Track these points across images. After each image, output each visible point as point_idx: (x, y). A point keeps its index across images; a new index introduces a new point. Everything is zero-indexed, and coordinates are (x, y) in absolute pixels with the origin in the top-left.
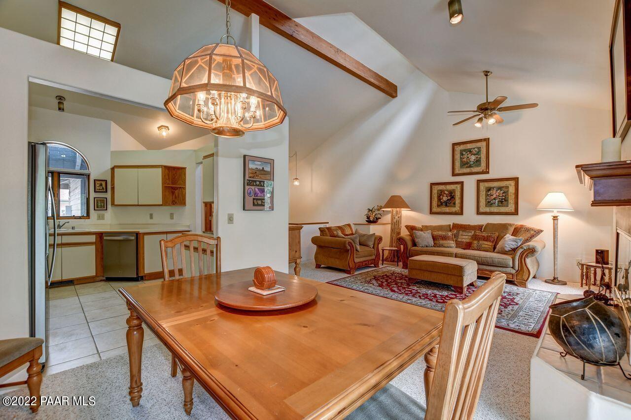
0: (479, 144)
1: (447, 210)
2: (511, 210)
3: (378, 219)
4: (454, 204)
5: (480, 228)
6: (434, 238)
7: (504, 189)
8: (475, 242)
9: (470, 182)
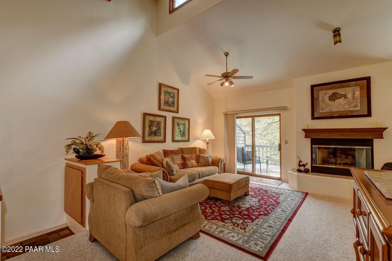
0: (174, 91)
1: (155, 139)
2: (187, 139)
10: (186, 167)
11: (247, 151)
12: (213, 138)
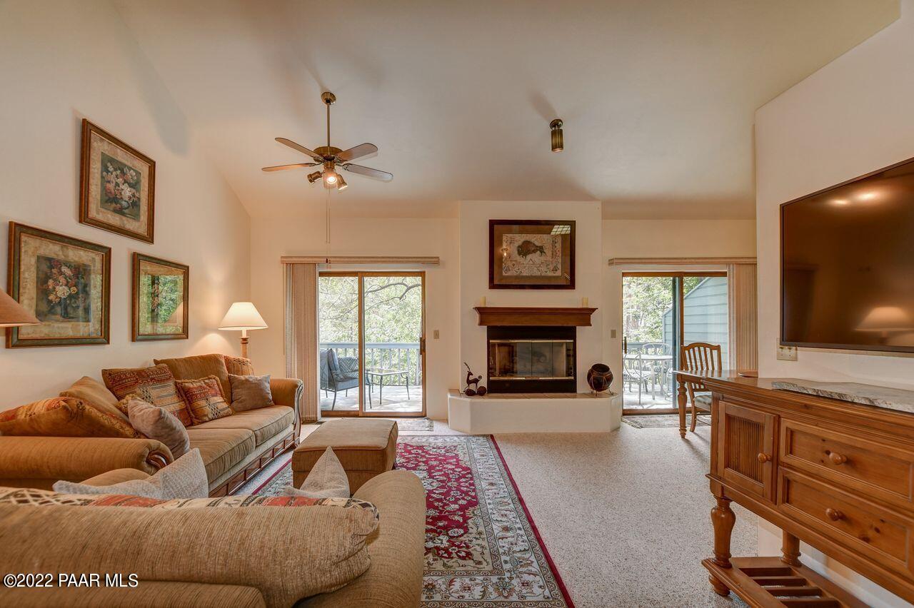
0: (137, 164)
1: (67, 329)
4: (87, 310)
10: (195, 421)
11: (339, 359)
12: (264, 325)
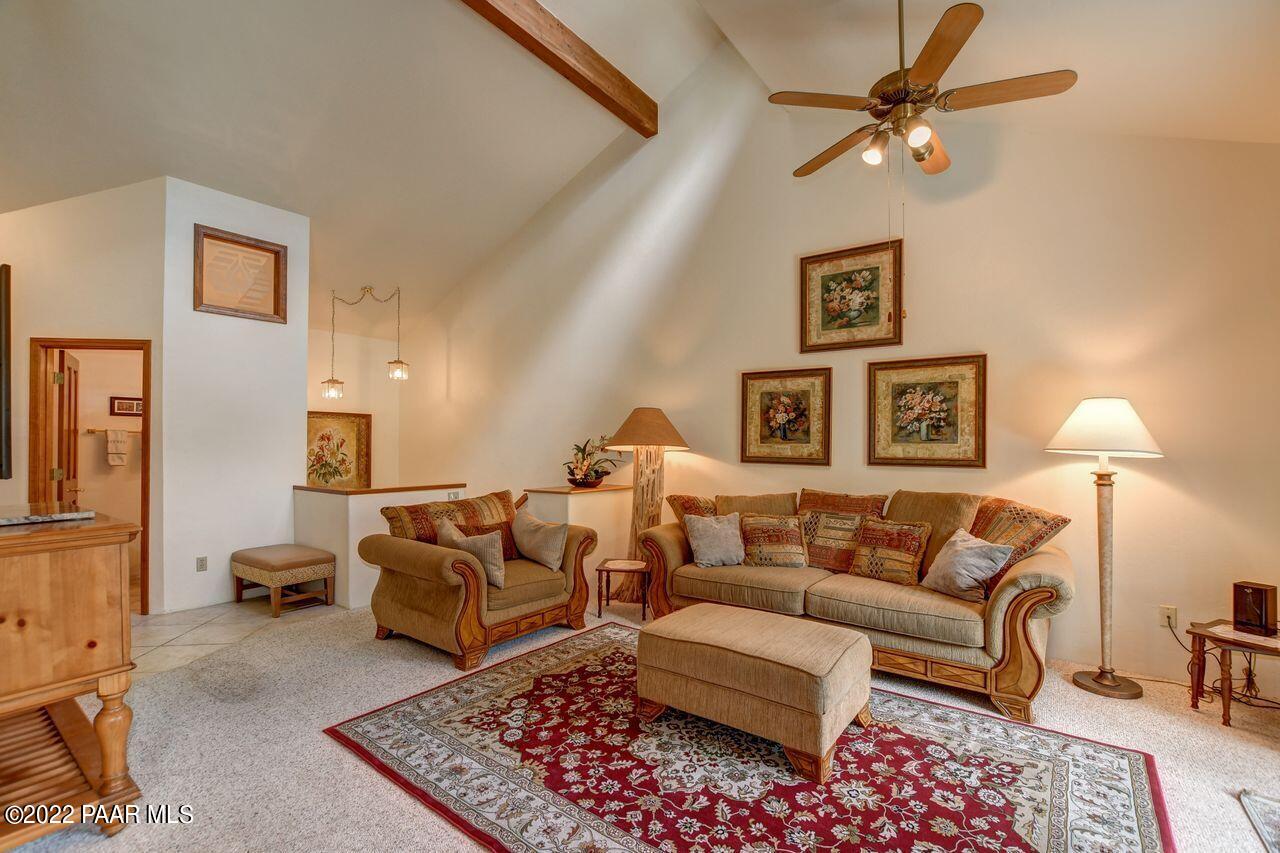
0: (872, 260)
1: (787, 450)
2: (965, 451)
3: (601, 475)
4: (807, 432)
5: (876, 505)
6: (748, 537)
7: (943, 389)
8: (865, 551)
9: (849, 370)
